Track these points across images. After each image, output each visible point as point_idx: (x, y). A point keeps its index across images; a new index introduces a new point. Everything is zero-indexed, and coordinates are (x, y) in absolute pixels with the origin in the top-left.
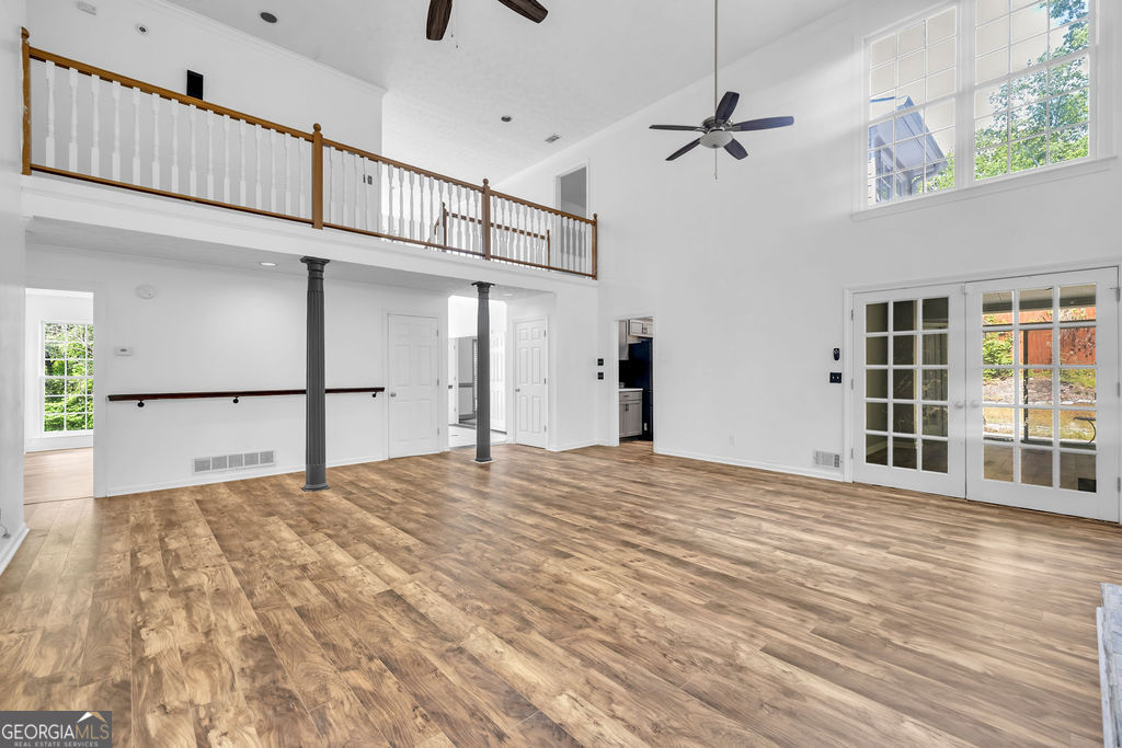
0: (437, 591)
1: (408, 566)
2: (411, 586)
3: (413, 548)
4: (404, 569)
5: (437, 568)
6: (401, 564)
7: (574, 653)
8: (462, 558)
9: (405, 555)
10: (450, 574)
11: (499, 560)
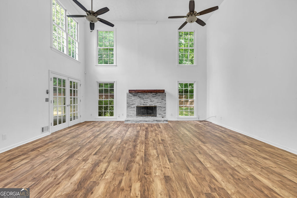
0: (194, 141)
1: (200, 147)
2: (200, 143)
3: (198, 153)
4: (201, 147)
5: (193, 145)
6: (202, 149)
7: (179, 131)
8: (186, 146)
9: (201, 151)
10: (190, 143)
11: (177, 143)
